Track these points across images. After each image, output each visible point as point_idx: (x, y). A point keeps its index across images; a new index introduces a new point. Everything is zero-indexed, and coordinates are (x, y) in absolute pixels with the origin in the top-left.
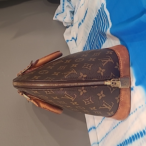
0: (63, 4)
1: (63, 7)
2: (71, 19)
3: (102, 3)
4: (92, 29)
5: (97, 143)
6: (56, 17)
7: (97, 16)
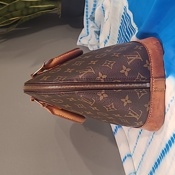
0: (87, 26)
1: (88, 30)
2: (96, 40)
3: (125, 7)
4: (117, 41)
5: (134, 173)
6: (80, 41)
7: (121, 24)
